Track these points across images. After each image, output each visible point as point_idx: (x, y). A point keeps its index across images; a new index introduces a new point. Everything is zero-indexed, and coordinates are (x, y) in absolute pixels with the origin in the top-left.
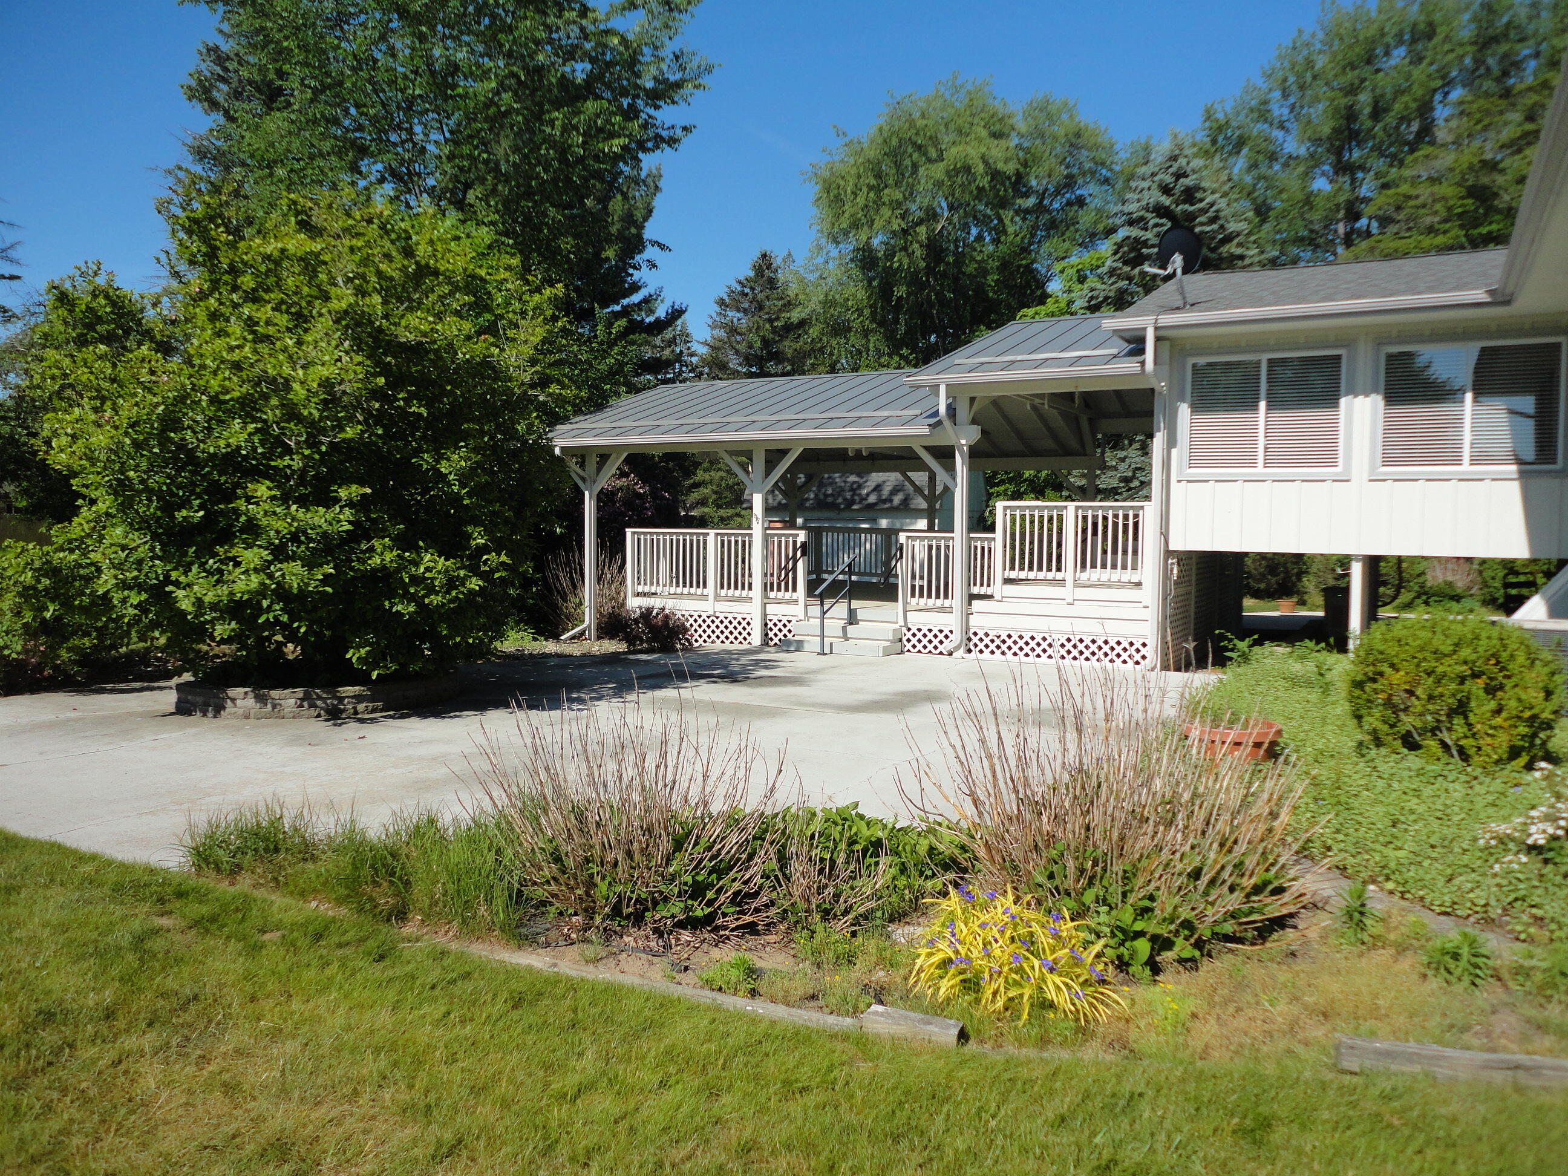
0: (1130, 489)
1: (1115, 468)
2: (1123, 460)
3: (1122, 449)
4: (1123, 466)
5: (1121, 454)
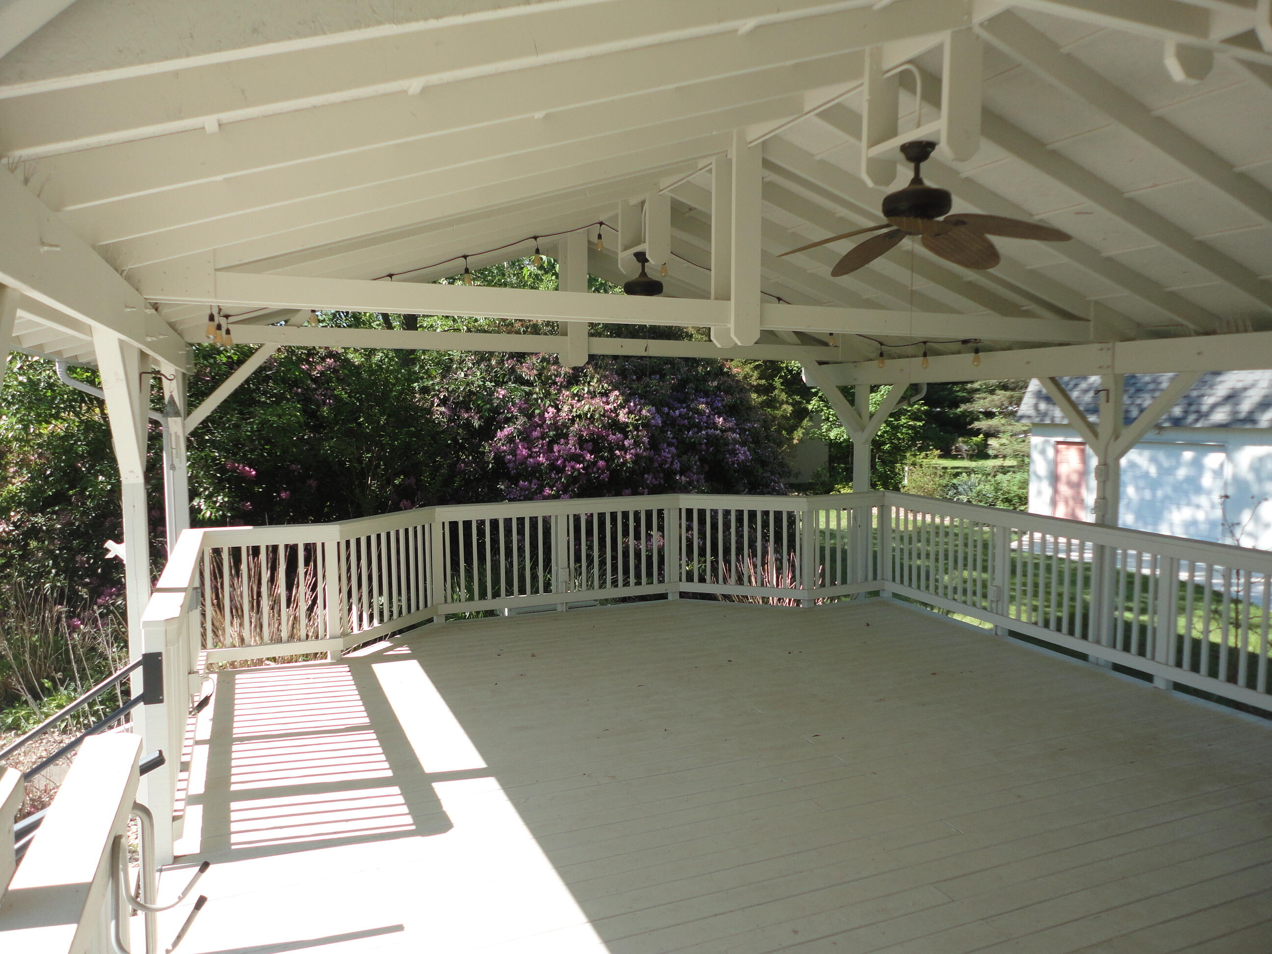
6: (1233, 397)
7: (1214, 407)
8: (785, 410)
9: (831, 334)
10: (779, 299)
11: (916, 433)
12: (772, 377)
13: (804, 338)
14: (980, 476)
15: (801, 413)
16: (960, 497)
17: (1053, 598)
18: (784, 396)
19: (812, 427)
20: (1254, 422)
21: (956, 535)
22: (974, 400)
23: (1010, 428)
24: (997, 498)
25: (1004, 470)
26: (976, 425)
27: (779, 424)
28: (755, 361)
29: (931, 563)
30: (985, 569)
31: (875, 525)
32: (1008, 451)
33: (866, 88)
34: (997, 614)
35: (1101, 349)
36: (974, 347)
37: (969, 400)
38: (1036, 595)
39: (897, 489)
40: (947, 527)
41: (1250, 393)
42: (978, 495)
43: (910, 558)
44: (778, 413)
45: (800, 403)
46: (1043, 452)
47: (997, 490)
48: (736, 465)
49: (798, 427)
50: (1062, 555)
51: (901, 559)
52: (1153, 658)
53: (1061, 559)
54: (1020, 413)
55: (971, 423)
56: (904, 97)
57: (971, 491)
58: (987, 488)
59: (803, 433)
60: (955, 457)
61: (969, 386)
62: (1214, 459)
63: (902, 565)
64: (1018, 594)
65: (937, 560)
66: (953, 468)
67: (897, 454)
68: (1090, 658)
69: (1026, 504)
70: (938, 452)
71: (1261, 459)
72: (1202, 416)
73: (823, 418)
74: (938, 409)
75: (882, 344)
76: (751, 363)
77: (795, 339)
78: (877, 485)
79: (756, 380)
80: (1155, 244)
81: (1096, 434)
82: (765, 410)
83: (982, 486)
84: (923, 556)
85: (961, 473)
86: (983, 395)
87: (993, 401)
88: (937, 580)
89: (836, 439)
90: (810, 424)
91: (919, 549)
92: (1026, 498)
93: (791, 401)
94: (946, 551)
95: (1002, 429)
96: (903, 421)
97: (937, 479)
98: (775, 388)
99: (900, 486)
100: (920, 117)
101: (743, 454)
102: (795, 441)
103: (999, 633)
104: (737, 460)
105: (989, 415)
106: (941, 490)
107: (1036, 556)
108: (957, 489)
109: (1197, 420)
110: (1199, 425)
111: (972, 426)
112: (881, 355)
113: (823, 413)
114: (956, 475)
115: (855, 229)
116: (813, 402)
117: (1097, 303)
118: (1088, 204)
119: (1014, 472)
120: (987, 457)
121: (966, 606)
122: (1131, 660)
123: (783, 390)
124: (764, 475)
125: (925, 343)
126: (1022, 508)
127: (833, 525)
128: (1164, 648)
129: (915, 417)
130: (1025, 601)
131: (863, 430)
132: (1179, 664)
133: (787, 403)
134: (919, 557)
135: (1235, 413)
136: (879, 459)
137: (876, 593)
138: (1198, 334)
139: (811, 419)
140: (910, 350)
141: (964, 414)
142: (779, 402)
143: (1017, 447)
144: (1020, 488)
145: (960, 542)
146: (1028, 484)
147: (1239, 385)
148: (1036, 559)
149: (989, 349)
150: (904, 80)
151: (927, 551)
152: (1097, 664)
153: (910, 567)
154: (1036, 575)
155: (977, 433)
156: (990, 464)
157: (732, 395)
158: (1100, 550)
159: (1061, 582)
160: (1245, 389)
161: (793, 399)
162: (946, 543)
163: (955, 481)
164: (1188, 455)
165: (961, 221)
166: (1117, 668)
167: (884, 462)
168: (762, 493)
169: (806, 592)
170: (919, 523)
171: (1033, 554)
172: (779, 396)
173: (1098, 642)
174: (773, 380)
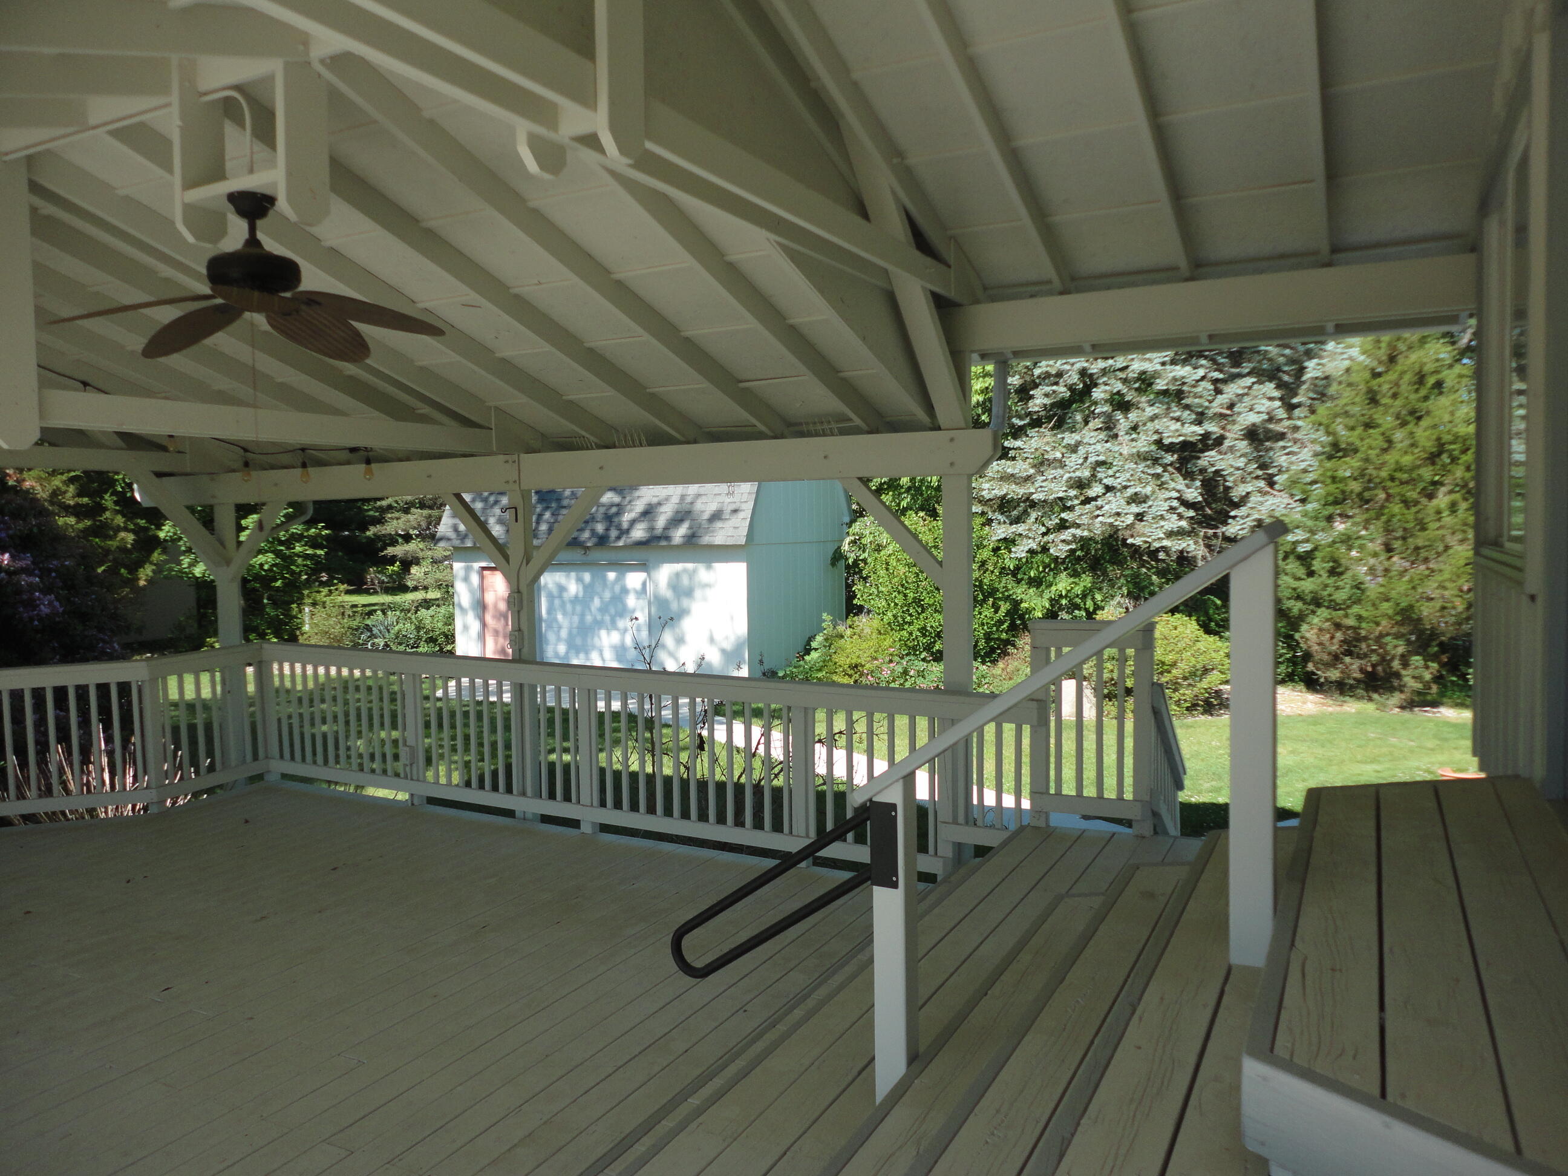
0: (1087, 501)
1: (1061, 464)
2: (1074, 449)
3: (1073, 430)
4: (1073, 460)
5: (1070, 438)
6: (648, 513)
7: (633, 522)
8: (123, 539)
9: (171, 436)
10: (85, 384)
11: (317, 563)
12: (100, 493)
13: (132, 441)
14: (398, 613)
15: (148, 544)
16: (376, 640)
17: (487, 749)
18: (119, 520)
19: (166, 562)
20: (668, 538)
21: (369, 688)
22: (386, 521)
23: (430, 553)
24: (419, 638)
25: (427, 604)
26: (390, 551)
27: (115, 560)
28: (69, 471)
29: (341, 727)
30: (394, 726)
31: (251, 688)
32: (430, 581)
33: (175, 110)
34: (412, 779)
35: (507, 462)
36: (367, 457)
37: (380, 521)
38: (467, 749)
39: (293, 639)
40: (358, 680)
41: (663, 509)
42: (397, 637)
43: (313, 725)
44: (113, 544)
45: (146, 529)
46: (466, 579)
47: (418, 629)
48: (36, 623)
49: (144, 562)
50: (493, 699)
51: (302, 727)
52: (579, 802)
53: (493, 703)
54: (438, 535)
55: (384, 548)
56: (230, 129)
57: (389, 632)
58: (407, 628)
59: (153, 571)
60: (367, 592)
61: (379, 503)
62: (634, 579)
63: (302, 735)
64: (446, 750)
65: (347, 723)
66: (364, 606)
67: (293, 592)
68: (517, 814)
69: (453, 642)
70: (343, 587)
71: (678, 575)
72: (624, 532)
73: (183, 548)
74: (347, 533)
75: (246, 450)
76: (62, 474)
77: (119, 442)
78: (266, 634)
79: (73, 497)
80: (547, 347)
81: (507, 558)
82: (92, 541)
83: (401, 625)
84: (329, 718)
85: (375, 611)
86: (397, 514)
87: (409, 521)
88: (348, 749)
89: (204, 576)
90: (163, 557)
91: (323, 711)
92: (453, 636)
93: (132, 527)
94: (358, 709)
95: (421, 555)
96: (298, 549)
97: (345, 621)
98: (105, 509)
99: (298, 633)
100: (252, 162)
101: (47, 605)
102: (142, 583)
103: (416, 802)
104: (38, 615)
105: (407, 538)
106: (351, 634)
107: (466, 703)
108: (370, 630)
109: (618, 538)
110: (621, 543)
111: (385, 552)
112: (246, 464)
113: (181, 543)
114: (370, 614)
115: (183, 294)
116: (166, 528)
117: (497, 408)
118: (473, 296)
119: (438, 606)
120: (405, 589)
121: (376, 777)
122: (558, 809)
123: (117, 512)
124: (86, 633)
125: (303, 450)
126: (449, 647)
127: (190, 694)
128: (587, 788)
129: (314, 543)
130: (456, 758)
131: (228, 563)
132: (603, 804)
133: (126, 529)
134: (324, 722)
135: (652, 529)
136: (268, 599)
137: (260, 777)
138: (600, 447)
139: (165, 551)
140: (286, 459)
141: (378, 537)
142: (112, 529)
143: (439, 575)
144: (446, 624)
145: (375, 696)
146: (454, 620)
147: (655, 500)
148: (465, 706)
149: (384, 459)
150: (229, 108)
151: (334, 712)
152: (524, 819)
153: (313, 737)
154: (466, 725)
155: (392, 560)
156: (410, 597)
157: (24, 520)
158: (519, 690)
159: (493, 730)
160: (659, 504)
161: (136, 524)
162: (359, 700)
163: (368, 622)
164: (612, 575)
165: (314, 299)
166: (546, 819)
167: (275, 604)
168: (84, 660)
169: (154, 791)
170: (322, 679)
171: (461, 700)
172: (113, 520)
173: (523, 794)
174: (102, 498)
